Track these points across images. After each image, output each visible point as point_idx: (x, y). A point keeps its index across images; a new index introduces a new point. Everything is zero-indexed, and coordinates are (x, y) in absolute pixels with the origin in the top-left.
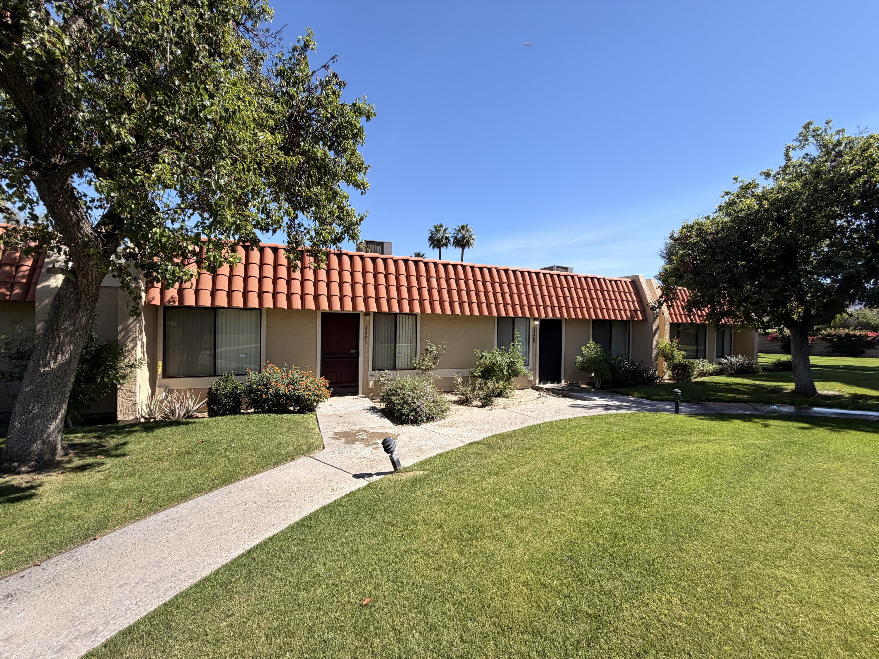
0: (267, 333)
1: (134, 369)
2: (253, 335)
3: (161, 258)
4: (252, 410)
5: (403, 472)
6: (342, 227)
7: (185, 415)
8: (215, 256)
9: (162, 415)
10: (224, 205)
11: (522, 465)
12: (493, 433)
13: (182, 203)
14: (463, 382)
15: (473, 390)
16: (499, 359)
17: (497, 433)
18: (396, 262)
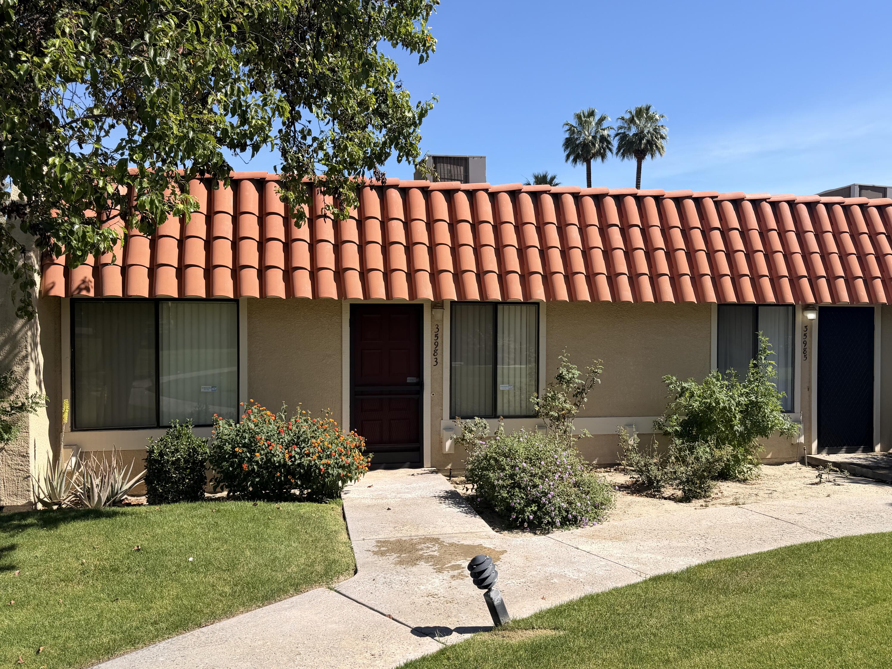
0: (249, 346)
1: (25, 413)
2: (225, 351)
3: (63, 210)
4: (225, 494)
5: (512, 629)
6: (384, 131)
7: (108, 499)
8: (152, 202)
9: (73, 499)
10: (166, 105)
11: (776, 631)
12: (710, 557)
13: (96, 106)
14: (640, 445)
15: (663, 464)
16: (722, 396)
17: (717, 557)
18: (493, 196)
